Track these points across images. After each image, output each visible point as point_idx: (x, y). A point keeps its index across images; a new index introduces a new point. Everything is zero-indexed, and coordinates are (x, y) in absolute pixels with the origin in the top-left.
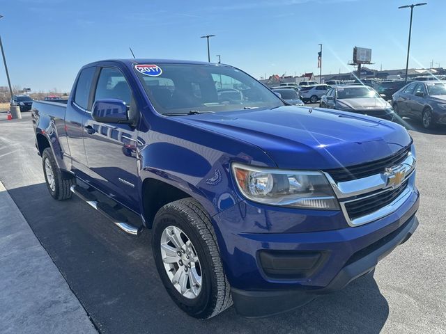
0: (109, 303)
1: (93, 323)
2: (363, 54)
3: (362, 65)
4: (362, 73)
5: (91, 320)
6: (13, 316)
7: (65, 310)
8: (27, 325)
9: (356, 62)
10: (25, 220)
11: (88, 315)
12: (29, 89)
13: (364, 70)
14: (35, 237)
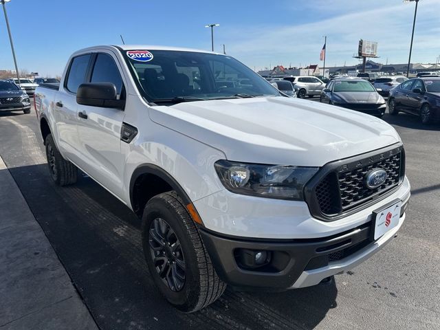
0: (92, 272)
1: (75, 287)
2: (368, 47)
3: (367, 59)
4: (366, 67)
5: (74, 285)
6: (6, 280)
7: (52, 276)
8: (18, 288)
9: (360, 55)
10: (22, 197)
11: (72, 281)
12: (37, 74)
13: (369, 63)
14: (31, 212)
